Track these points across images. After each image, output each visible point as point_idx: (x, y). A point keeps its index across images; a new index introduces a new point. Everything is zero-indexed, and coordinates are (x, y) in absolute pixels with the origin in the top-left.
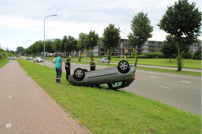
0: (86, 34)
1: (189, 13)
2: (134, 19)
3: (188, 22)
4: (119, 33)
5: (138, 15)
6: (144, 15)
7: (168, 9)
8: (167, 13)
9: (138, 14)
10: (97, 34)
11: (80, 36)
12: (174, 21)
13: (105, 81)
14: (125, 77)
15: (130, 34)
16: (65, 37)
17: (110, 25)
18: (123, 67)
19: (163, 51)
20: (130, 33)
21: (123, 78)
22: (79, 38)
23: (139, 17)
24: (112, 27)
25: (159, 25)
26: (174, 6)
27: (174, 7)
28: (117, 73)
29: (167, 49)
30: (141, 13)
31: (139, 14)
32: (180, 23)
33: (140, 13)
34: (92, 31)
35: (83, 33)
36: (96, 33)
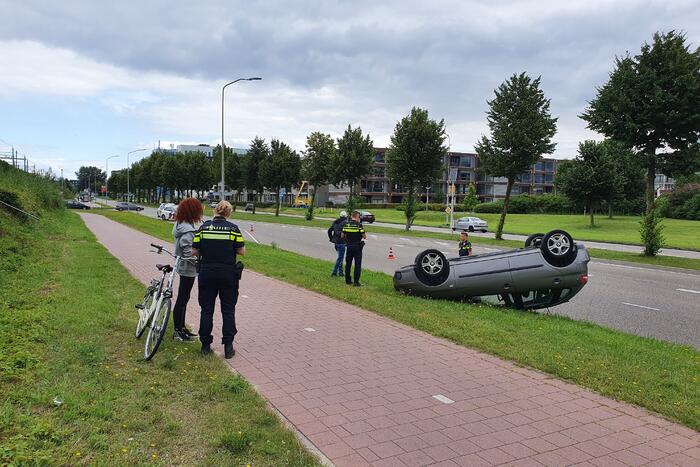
0: (329, 136)
1: (689, 81)
2: (497, 94)
3: (687, 107)
4: (442, 136)
5: (511, 83)
6: (531, 83)
7: (617, 68)
8: (616, 79)
9: (510, 80)
10: (368, 137)
11: (311, 141)
12: (638, 103)
13: (507, 285)
14: (563, 275)
15: (482, 142)
16: (259, 143)
17: (413, 111)
18: (556, 250)
19: (569, 192)
20: (484, 138)
21: (556, 280)
22: (310, 150)
23: (513, 88)
24: (419, 116)
25: (586, 118)
26: (638, 60)
27: (638, 62)
28: (541, 266)
29: (584, 185)
30: (522, 76)
31: (514, 79)
32: (658, 111)
33: (518, 77)
34: (353, 129)
35: (321, 133)
36: (364, 136)
